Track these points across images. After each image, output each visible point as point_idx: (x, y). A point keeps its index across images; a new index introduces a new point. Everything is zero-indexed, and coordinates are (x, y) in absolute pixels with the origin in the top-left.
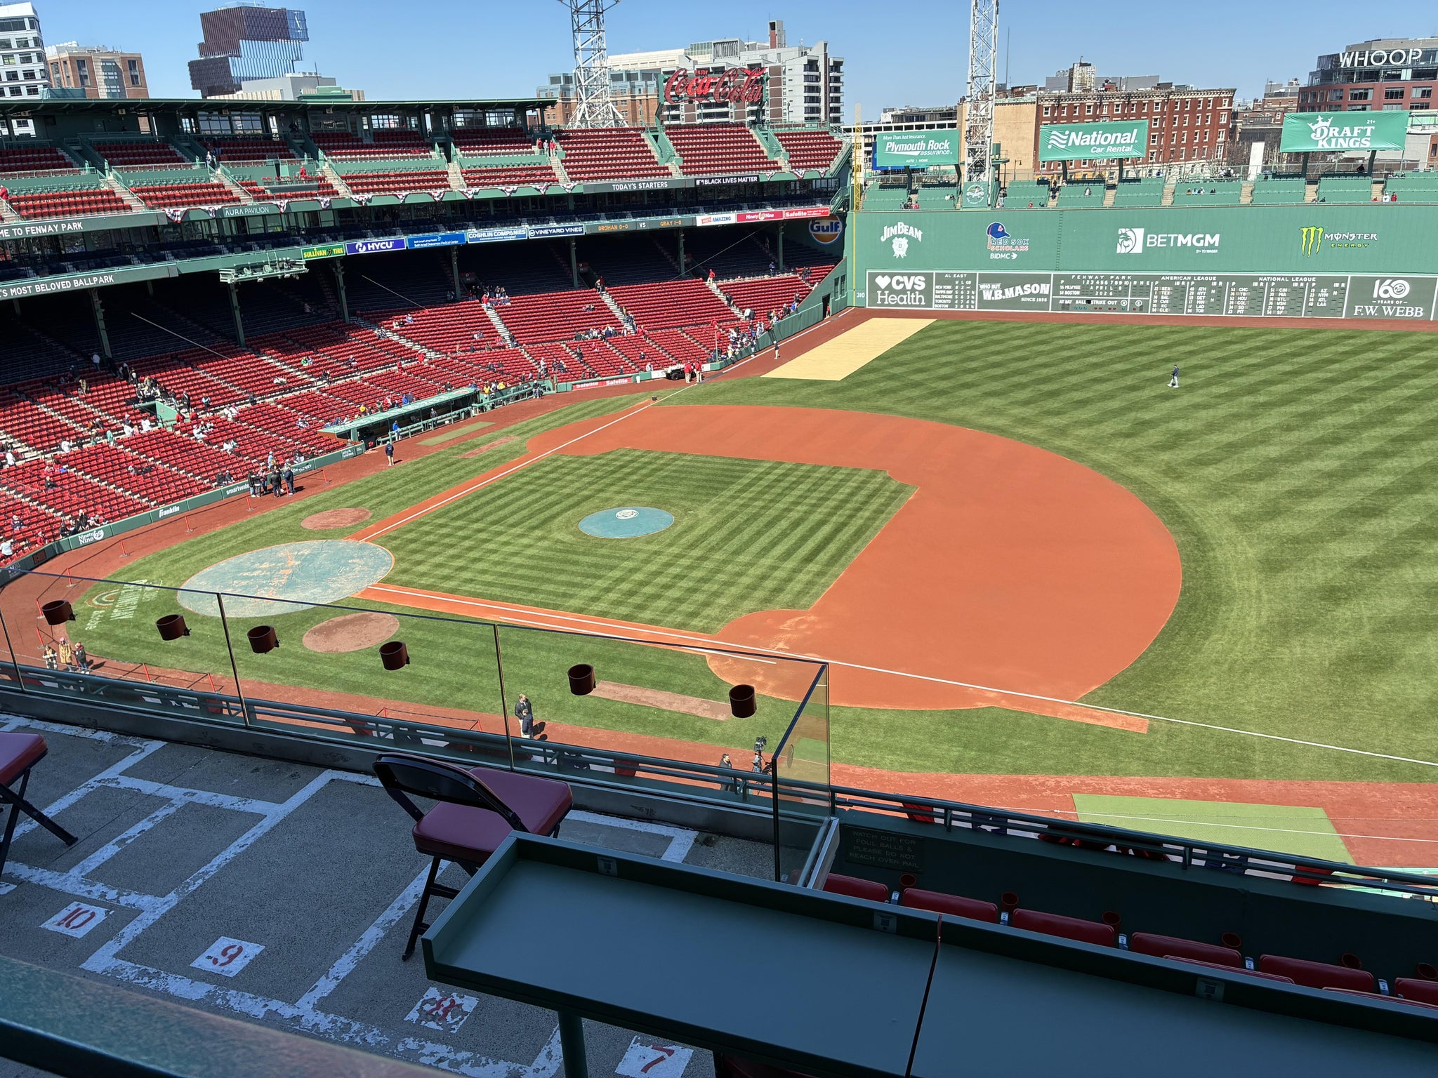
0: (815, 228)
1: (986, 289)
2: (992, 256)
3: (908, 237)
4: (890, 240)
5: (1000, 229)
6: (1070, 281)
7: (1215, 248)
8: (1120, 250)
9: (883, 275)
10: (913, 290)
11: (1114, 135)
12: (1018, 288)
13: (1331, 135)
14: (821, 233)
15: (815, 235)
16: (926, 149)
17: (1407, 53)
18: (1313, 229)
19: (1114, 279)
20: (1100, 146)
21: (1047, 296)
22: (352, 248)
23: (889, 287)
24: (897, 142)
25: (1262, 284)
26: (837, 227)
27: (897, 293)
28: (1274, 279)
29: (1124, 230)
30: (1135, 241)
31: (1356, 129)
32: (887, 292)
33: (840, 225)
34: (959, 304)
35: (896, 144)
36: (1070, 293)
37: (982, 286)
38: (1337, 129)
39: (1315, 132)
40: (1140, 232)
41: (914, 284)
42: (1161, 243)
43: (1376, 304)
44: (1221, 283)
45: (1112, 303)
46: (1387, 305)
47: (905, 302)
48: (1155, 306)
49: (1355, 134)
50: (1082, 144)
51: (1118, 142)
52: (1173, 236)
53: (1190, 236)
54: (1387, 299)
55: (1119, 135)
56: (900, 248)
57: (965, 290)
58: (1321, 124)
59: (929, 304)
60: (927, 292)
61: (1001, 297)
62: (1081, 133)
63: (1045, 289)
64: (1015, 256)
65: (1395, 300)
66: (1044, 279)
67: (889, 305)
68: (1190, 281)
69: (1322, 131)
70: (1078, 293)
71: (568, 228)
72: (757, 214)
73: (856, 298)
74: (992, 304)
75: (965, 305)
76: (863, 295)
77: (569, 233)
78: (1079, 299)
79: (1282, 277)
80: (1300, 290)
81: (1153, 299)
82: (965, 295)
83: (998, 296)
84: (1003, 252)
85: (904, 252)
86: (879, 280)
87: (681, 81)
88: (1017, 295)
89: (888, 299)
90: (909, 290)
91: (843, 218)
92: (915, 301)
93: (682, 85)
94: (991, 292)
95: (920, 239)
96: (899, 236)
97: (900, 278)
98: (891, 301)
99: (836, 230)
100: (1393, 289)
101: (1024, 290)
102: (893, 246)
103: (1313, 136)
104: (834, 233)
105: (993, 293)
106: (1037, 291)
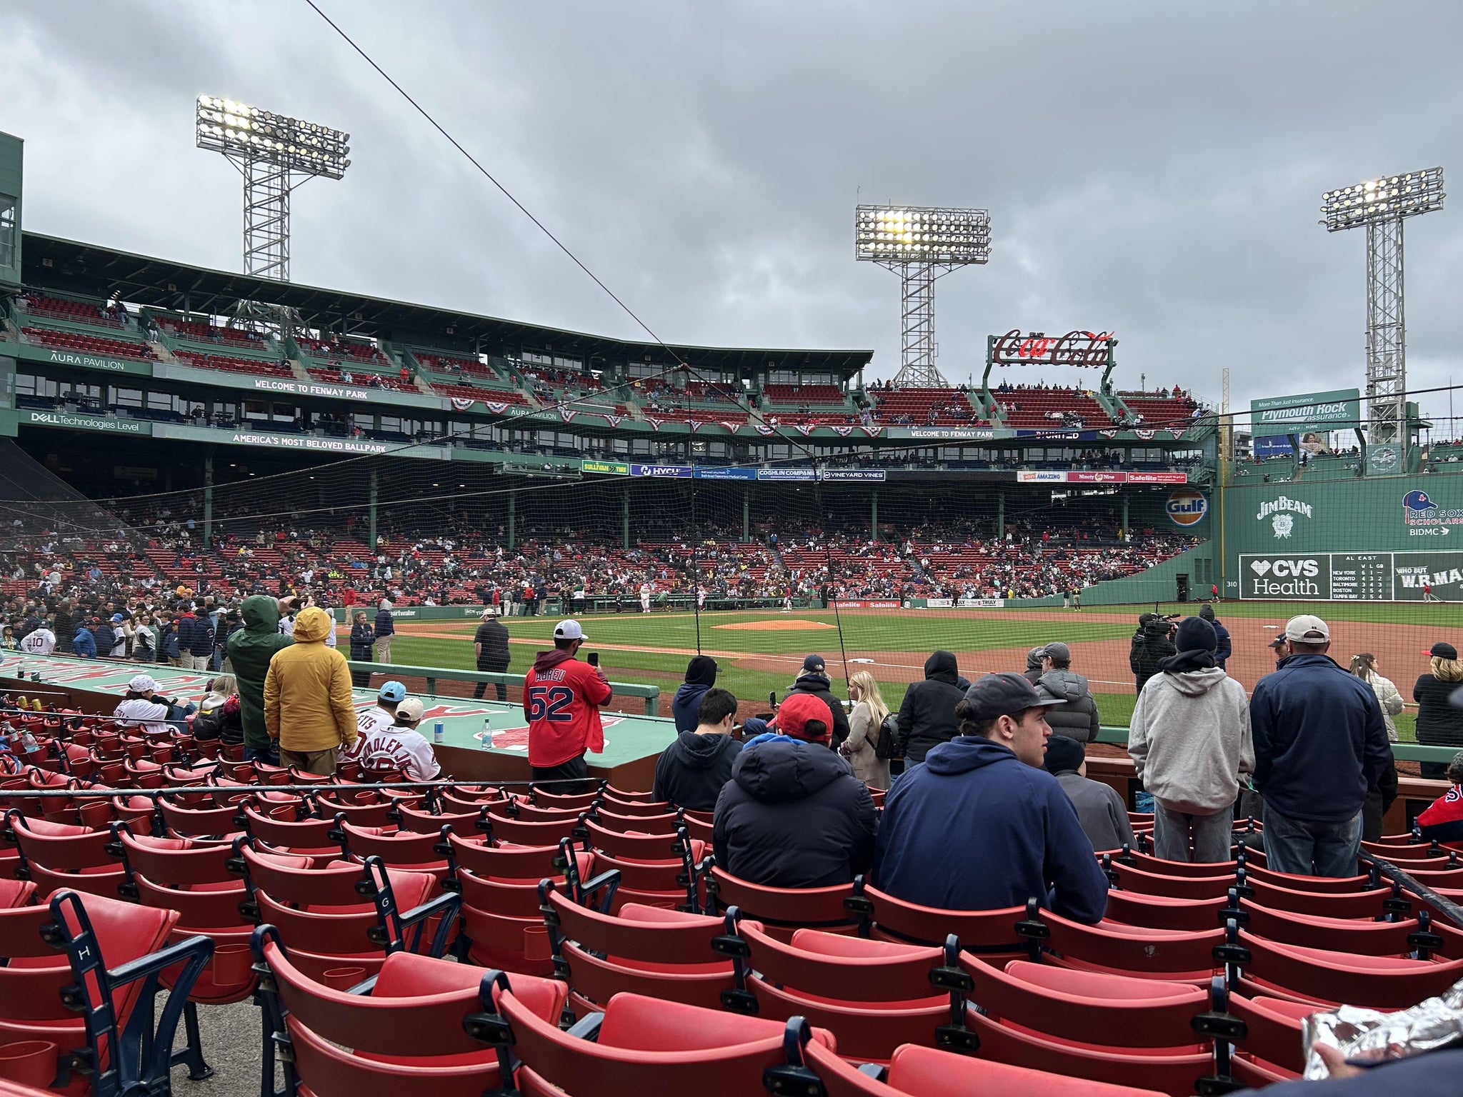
0: (1173, 508)
1: (1408, 574)
2: (1412, 533)
3: (1295, 515)
4: (1269, 518)
5: (1422, 498)
9: (1261, 560)
10: (1302, 577)
12: (1455, 572)
14: (1181, 513)
15: (1173, 516)
16: (1315, 414)
22: (637, 470)
23: (1269, 573)
26: (1200, 506)
27: (1280, 580)
32: (1266, 580)
33: (1205, 504)
34: (1368, 594)
35: (1275, 410)
37: (1400, 571)
41: (1303, 569)
47: (1291, 592)
56: (1283, 527)
57: (1376, 576)
59: (1325, 592)
60: (1322, 580)
61: (1428, 585)
64: (1446, 531)
67: (1270, 596)
71: (867, 472)
72: (1094, 474)
73: (1226, 588)
74: (1416, 593)
75: (1376, 595)
76: (1234, 584)
77: (868, 478)
82: (1376, 582)
83: (1424, 580)
84: (1427, 527)
85: (1288, 532)
86: (1256, 566)
87: (1014, 343)
88: (1452, 580)
89: (1269, 589)
90: (1296, 577)
91: (1207, 495)
92: (1305, 590)
93: (1014, 347)
94: (1414, 577)
95: (1309, 515)
96: (1280, 513)
97: (1284, 563)
98: (1274, 591)
99: (1199, 510)
101: (1461, 575)
102: (1274, 525)
104: (1197, 513)
105: (1417, 579)
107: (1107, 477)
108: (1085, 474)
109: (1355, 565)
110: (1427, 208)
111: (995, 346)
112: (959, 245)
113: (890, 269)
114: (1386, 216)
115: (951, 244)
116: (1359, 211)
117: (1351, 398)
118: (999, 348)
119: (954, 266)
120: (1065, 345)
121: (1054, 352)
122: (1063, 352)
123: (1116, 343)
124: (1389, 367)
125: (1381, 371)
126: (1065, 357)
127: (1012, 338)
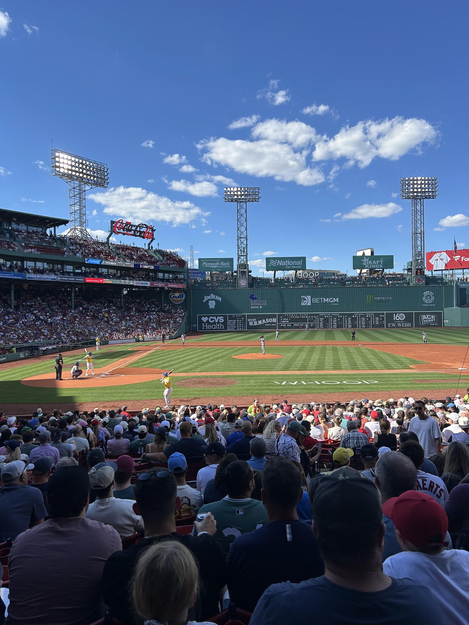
0: (172, 297)
1: (250, 321)
2: (252, 307)
3: (216, 300)
4: (207, 302)
5: (254, 296)
6: (284, 316)
7: (338, 303)
8: (303, 304)
9: (205, 316)
10: (219, 323)
11: (294, 262)
12: (264, 320)
13: (369, 263)
14: (175, 299)
15: (172, 299)
16: (220, 265)
17: (314, 273)
18: (370, 296)
19: (302, 316)
20: (289, 266)
21: (276, 323)
23: (208, 321)
25: (356, 316)
26: (182, 296)
27: (211, 324)
28: (360, 314)
29: (303, 297)
30: (307, 301)
31: (377, 261)
32: (207, 324)
33: (184, 295)
34: (239, 328)
35: (207, 263)
36: (285, 322)
37: (248, 320)
38: (371, 261)
39: (364, 262)
40: (309, 297)
41: (219, 320)
42: (318, 301)
43: (395, 322)
44: (341, 316)
46: (399, 323)
47: (215, 328)
48: (318, 326)
49: (377, 263)
50: (282, 265)
51: (296, 264)
52: (321, 298)
53: (328, 299)
54: (398, 321)
55: (296, 262)
56: (212, 305)
57: (242, 322)
58: (365, 260)
59: (226, 328)
60: (225, 323)
61: (256, 325)
62: (281, 261)
63: (274, 320)
64: (261, 307)
65: (401, 321)
66: (274, 316)
67: (208, 329)
68: (330, 316)
69: (366, 262)
70: (288, 321)
71: (76, 278)
72: (158, 283)
73: (192, 327)
74: (254, 327)
75: (242, 328)
76: (195, 325)
77: (77, 281)
78: (288, 324)
79: (362, 313)
80: (369, 318)
81: (317, 323)
82: (241, 324)
83: (255, 324)
84: (255, 306)
85: (214, 307)
86: (203, 319)
87: (120, 225)
88: (263, 323)
89: (208, 327)
90: (216, 323)
91: (185, 293)
92: (220, 327)
93: (121, 227)
95: (220, 301)
96: (211, 300)
97: (213, 318)
98: (209, 328)
99: (182, 298)
100: (400, 317)
101: (266, 321)
102: (209, 304)
103: (363, 263)
104: (181, 299)
105: (253, 322)
106: (271, 321)
107: (162, 285)
108: (156, 283)
109: (235, 318)
110: (255, 201)
111: (114, 225)
112: (98, 178)
114: (242, 200)
115: (94, 177)
116: (236, 197)
117: (231, 260)
118: (116, 226)
119: (93, 187)
120: (138, 229)
121: (135, 231)
122: (137, 231)
123: (155, 230)
124: (244, 252)
125: (241, 253)
126: (138, 234)
127: (120, 223)
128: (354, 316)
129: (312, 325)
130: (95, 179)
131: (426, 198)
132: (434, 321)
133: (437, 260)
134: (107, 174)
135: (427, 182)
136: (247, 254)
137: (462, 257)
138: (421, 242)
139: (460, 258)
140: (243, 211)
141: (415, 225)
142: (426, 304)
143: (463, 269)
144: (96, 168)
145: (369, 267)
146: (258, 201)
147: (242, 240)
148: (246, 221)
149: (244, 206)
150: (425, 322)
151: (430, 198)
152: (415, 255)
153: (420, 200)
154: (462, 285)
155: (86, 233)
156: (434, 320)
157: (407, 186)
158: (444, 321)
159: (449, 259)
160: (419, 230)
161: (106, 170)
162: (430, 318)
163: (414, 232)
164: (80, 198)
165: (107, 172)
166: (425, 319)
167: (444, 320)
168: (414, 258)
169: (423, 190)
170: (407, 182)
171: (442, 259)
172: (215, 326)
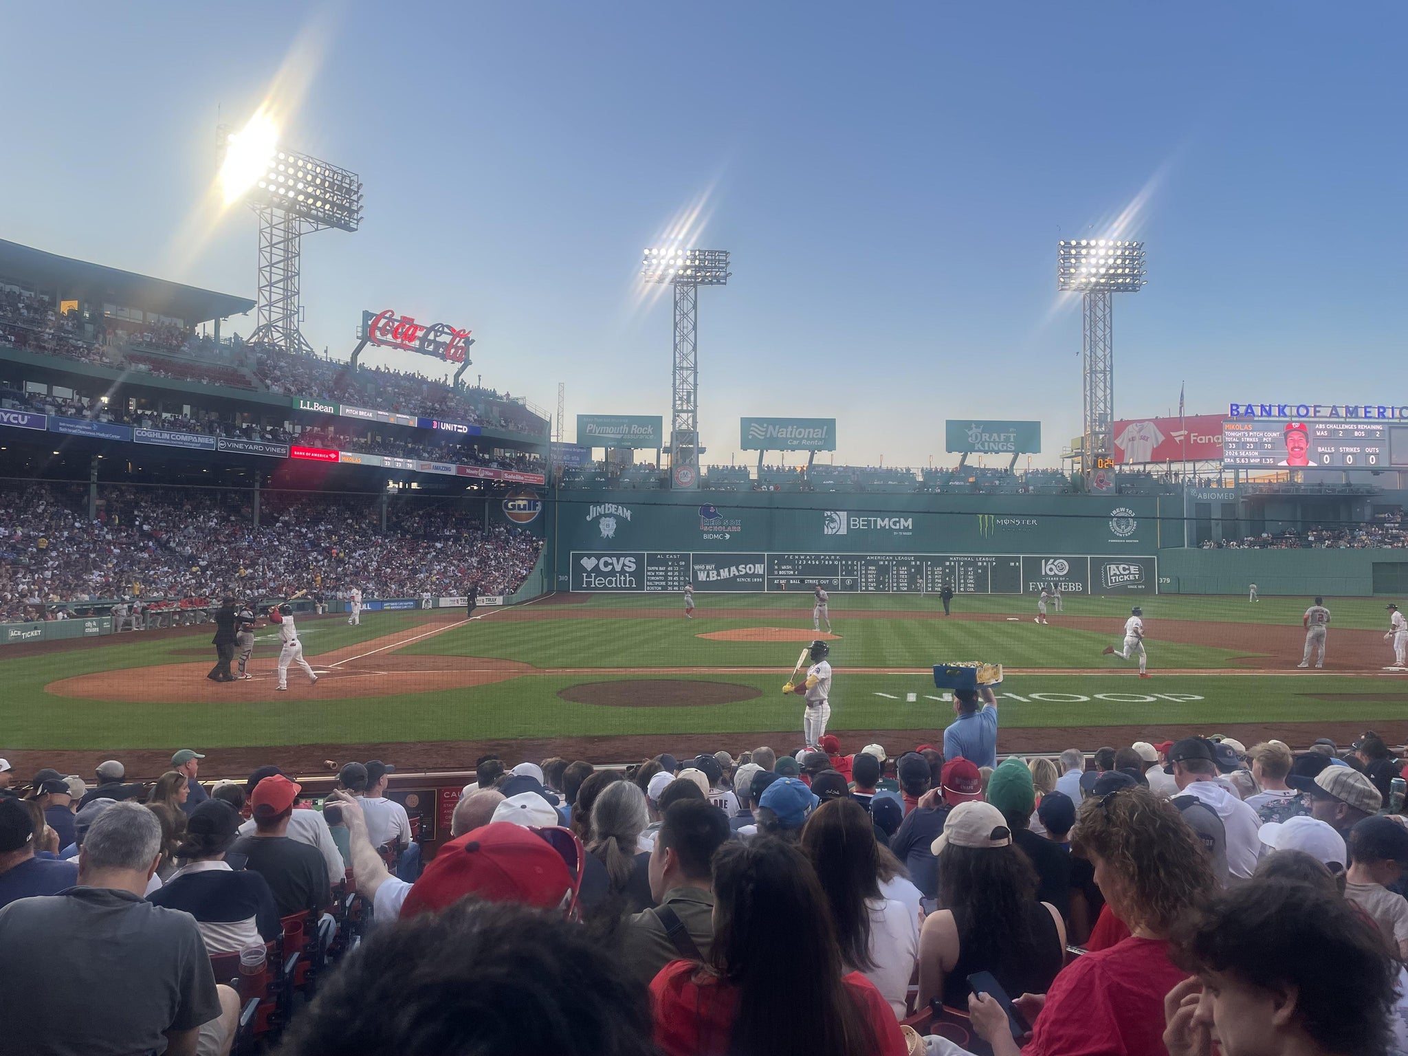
0: (510, 504)
1: (700, 570)
2: (705, 537)
3: (617, 518)
5: (712, 510)
6: (783, 561)
7: (910, 531)
8: (827, 531)
9: (589, 556)
10: (623, 572)
11: (807, 430)
12: (733, 569)
13: (984, 439)
14: (516, 511)
15: (509, 513)
16: (629, 433)
18: (986, 515)
19: (824, 559)
20: (795, 439)
21: (762, 576)
23: (596, 569)
24: (598, 425)
25: (952, 563)
26: (535, 506)
27: (606, 575)
28: (962, 559)
29: (829, 513)
30: (839, 524)
31: (1002, 435)
32: (593, 575)
33: (539, 504)
34: (673, 586)
36: (784, 572)
37: (696, 567)
38: (988, 435)
39: (972, 436)
40: (843, 515)
41: (624, 565)
42: (863, 525)
44: (918, 563)
45: (824, 582)
47: (613, 585)
48: (863, 584)
49: (1002, 440)
50: (779, 435)
51: (811, 437)
52: (873, 519)
53: (887, 519)
54: (1053, 576)
55: (812, 430)
56: (608, 528)
57: (679, 571)
58: (975, 430)
59: (640, 586)
60: (638, 574)
61: (715, 579)
62: (777, 427)
63: (759, 569)
64: (728, 536)
65: (1059, 576)
66: (758, 560)
67: (596, 588)
68: (892, 561)
69: (977, 436)
70: (792, 572)
71: (268, 446)
72: (477, 470)
73: (558, 581)
74: (708, 585)
75: (679, 586)
77: (269, 452)
78: (793, 579)
79: (968, 557)
80: (985, 569)
81: (861, 578)
82: (679, 576)
83: (713, 576)
84: (713, 533)
85: (612, 533)
86: (584, 562)
87: (387, 324)
88: (732, 575)
89: (595, 582)
90: (618, 572)
91: (542, 496)
92: (625, 584)
93: (388, 328)
94: (706, 572)
95: (629, 519)
96: (606, 516)
97: (609, 560)
98: (599, 584)
99: (535, 509)
100: (1055, 567)
101: (738, 571)
102: (601, 526)
103: (970, 439)
104: (532, 511)
105: (708, 574)
106: (752, 571)
107: (486, 473)
108: (472, 469)
109: (664, 562)
110: (718, 282)
111: (370, 322)
112: (333, 204)
113: (255, 211)
114: (686, 279)
115: (325, 202)
117: (656, 422)
118: (374, 326)
119: (320, 227)
120: (431, 336)
121: (424, 339)
122: (430, 342)
124: (688, 401)
125: (682, 405)
126: (431, 348)
127: (386, 318)
128: (948, 563)
129: (848, 582)
130: (327, 207)
131: (1118, 290)
132: (1135, 580)
133: (1133, 439)
134: (359, 199)
135: (1119, 252)
136: (696, 406)
137: (1192, 435)
138: (1105, 391)
139: (1188, 437)
140: (687, 306)
141: (1091, 352)
142: (1118, 538)
143: (1195, 461)
144: (331, 180)
145: (983, 446)
146: (725, 284)
147: (685, 373)
148: (695, 328)
149: (692, 294)
150: (1116, 582)
151: (1126, 290)
152: (1091, 422)
153: (1104, 294)
154: (1200, 496)
155: (299, 340)
156: (1137, 576)
157: (1073, 261)
158: (1159, 580)
159: (1161, 438)
160: (1101, 365)
161: (354, 187)
162: (1127, 572)
163: (1088, 367)
164: (286, 251)
165: (356, 193)
166: (1115, 575)
167: (1159, 577)
168: (1088, 429)
169: (1112, 271)
170: (1073, 252)
171: (1145, 438)
172: (614, 579)
